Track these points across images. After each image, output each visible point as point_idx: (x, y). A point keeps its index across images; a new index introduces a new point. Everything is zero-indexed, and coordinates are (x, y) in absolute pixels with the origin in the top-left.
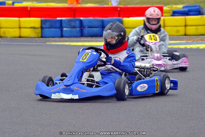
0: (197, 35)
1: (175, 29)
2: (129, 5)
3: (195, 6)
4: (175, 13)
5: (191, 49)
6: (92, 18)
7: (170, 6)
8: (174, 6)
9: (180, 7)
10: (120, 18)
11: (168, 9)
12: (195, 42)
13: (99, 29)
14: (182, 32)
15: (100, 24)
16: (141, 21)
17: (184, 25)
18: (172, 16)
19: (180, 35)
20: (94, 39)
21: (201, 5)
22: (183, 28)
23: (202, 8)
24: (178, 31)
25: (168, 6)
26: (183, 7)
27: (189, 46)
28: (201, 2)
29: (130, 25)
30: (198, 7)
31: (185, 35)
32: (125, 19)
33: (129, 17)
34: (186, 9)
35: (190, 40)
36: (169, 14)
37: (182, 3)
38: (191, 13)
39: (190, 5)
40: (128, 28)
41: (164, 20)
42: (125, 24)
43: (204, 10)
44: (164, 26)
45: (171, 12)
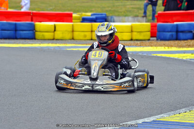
1: (83, 34)
3: (101, 14)
4: (84, 20)
6: (5, 22)
7: (80, 13)
8: (84, 14)
9: (88, 15)
10: (33, 22)
11: (78, 16)
13: (12, 32)
14: (89, 37)
15: (13, 27)
16: (52, 25)
17: (90, 30)
18: (82, 22)
19: (88, 40)
20: (7, 41)
21: (107, 14)
22: (90, 33)
23: (108, 17)
24: (85, 36)
25: (78, 13)
26: (92, 15)
28: (107, 11)
29: (42, 29)
30: (104, 16)
31: (92, 39)
32: (37, 24)
33: (41, 22)
34: (94, 17)
36: (79, 21)
37: (91, 11)
38: (98, 20)
39: (98, 13)
40: (40, 31)
41: (73, 25)
42: (37, 28)
43: (110, 18)
44: (73, 31)
45: (81, 19)
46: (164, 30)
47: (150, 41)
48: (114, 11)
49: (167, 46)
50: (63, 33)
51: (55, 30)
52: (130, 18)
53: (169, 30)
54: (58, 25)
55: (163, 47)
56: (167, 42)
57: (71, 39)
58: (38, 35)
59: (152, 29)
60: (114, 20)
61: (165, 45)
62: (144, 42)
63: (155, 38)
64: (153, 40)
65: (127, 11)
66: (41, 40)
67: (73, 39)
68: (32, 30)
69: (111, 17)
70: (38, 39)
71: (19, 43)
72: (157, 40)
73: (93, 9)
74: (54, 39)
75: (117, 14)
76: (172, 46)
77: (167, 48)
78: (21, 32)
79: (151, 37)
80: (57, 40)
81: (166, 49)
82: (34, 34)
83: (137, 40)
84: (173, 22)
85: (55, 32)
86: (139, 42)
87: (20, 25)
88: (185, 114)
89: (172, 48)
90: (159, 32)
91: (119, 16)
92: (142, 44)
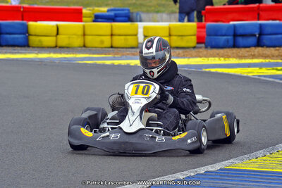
0: (126, 48)
1: (98, 38)
2: (36, 4)
3: (122, 10)
4: (98, 18)
5: (119, 66)
7: (91, 8)
8: (96, 9)
9: (103, 10)
10: (24, 22)
11: (88, 12)
12: (124, 57)
14: (107, 44)
16: (53, 26)
17: (110, 33)
18: (94, 21)
19: (106, 48)
21: (130, 8)
22: (109, 37)
23: (132, 13)
24: (102, 42)
25: (88, 8)
26: (108, 11)
27: (116, 62)
28: (130, 5)
29: (38, 32)
30: (126, 12)
31: (112, 47)
32: (31, 24)
33: (36, 21)
34: (112, 13)
35: (118, 54)
36: (90, 19)
37: (107, 5)
38: (118, 19)
39: (117, 8)
40: (35, 35)
41: (84, 26)
42: (32, 30)
43: (135, 15)
44: (84, 35)
45: (93, 16)
46: (215, 33)
47: (196, 50)
48: (141, 5)
49: (222, 57)
50: (69, 38)
51: (58, 34)
52: (165, 16)
53: (224, 32)
54: (61, 26)
55: (217, 59)
56: (221, 51)
57: (81, 47)
58: (33, 40)
59: (198, 32)
60: (140, 17)
61: (219, 56)
62: (188, 50)
63: (203, 45)
64: (201, 48)
65: (159, 5)
66: (38, 47)
67: (84, 46)
68: (24, 34)
69: (137, 14)
70: (33, 47)
71: (6, 53)
72: (206, 47)
73: (110, 2)
74: (56, 47)
75: (144, 9)
76: (229, 57)
77: (222, 59)
78: (8, 36)
79: (198, 43)
80: (60, 47)
81: (222, 61)
82: (27, 39)
83: (177, 48)
84: (229, 22)
85: (58, 36)
86: (180, 51)
87: (7, 26)
88: (265, 158)
89: (231, 59)
90: (209, 35)
91: (148, 12)
92: (186, 53)
